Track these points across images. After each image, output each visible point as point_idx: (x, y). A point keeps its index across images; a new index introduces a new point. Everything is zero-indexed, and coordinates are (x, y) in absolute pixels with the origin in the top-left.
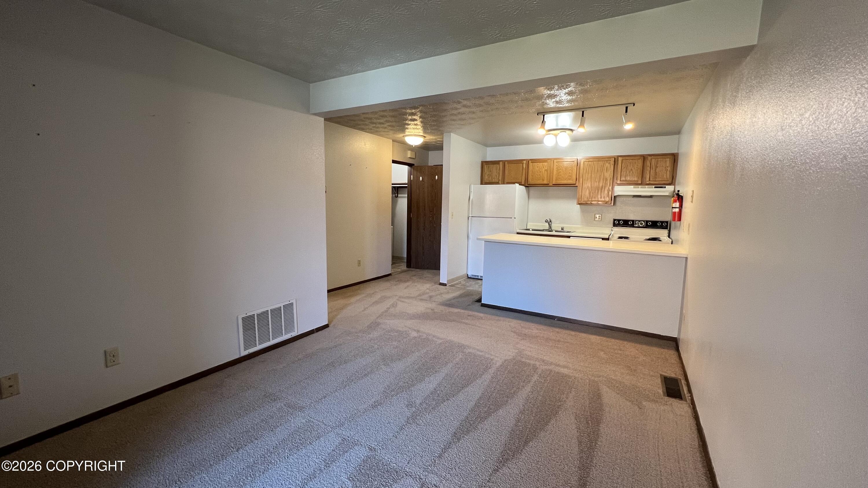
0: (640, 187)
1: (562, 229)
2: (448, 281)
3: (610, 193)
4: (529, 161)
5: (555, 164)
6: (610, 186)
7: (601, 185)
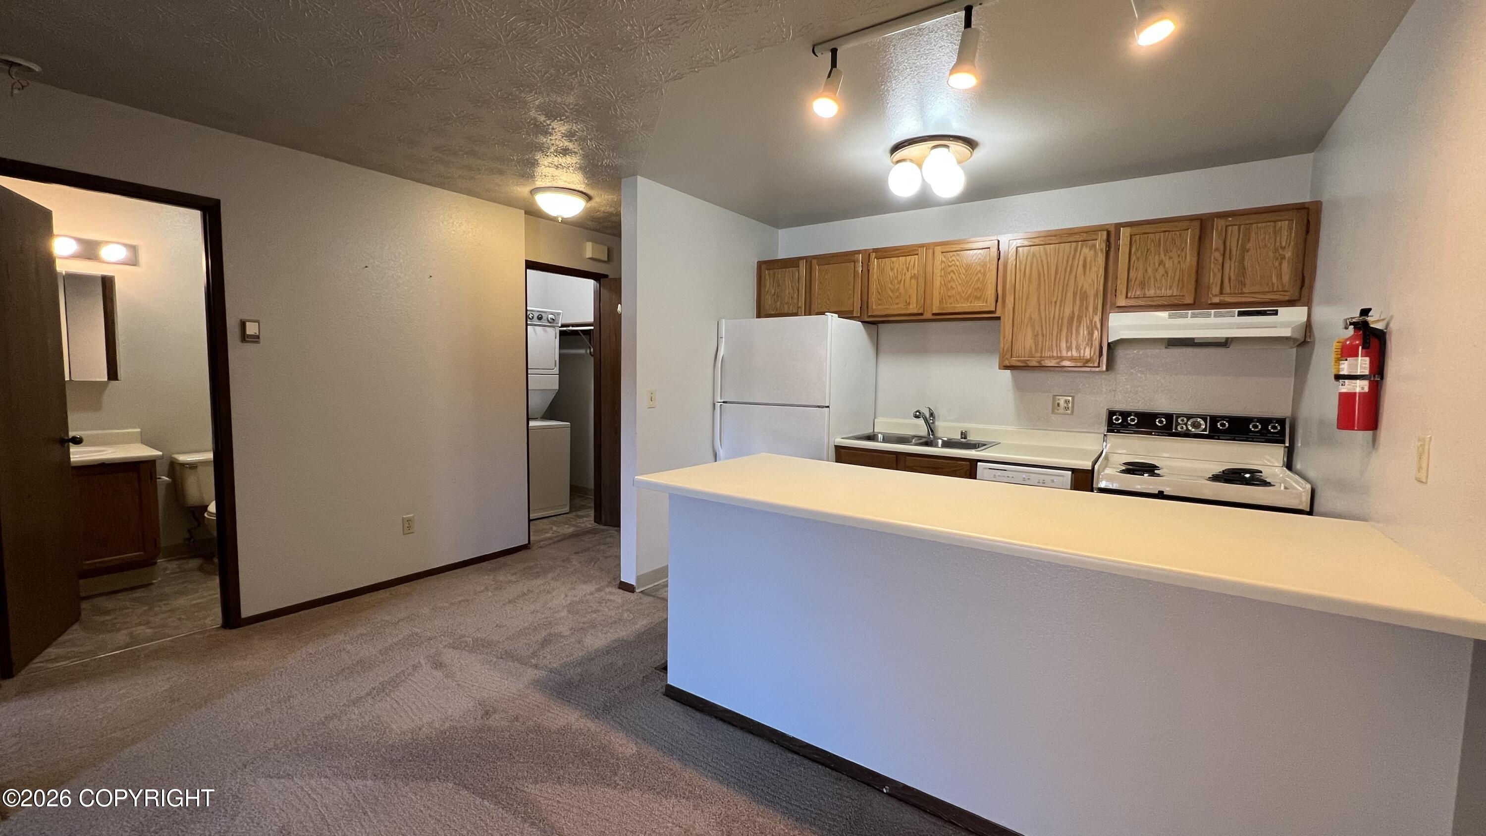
0: (1189, 315)
1: (964, 435)
2: (638, 578)
3: (1096, 334)
4: (869, 255)
5: (939, 257)
6: (1095, 312)
7: (1068, 311)
